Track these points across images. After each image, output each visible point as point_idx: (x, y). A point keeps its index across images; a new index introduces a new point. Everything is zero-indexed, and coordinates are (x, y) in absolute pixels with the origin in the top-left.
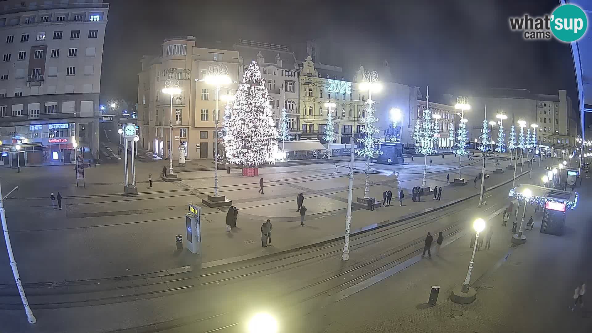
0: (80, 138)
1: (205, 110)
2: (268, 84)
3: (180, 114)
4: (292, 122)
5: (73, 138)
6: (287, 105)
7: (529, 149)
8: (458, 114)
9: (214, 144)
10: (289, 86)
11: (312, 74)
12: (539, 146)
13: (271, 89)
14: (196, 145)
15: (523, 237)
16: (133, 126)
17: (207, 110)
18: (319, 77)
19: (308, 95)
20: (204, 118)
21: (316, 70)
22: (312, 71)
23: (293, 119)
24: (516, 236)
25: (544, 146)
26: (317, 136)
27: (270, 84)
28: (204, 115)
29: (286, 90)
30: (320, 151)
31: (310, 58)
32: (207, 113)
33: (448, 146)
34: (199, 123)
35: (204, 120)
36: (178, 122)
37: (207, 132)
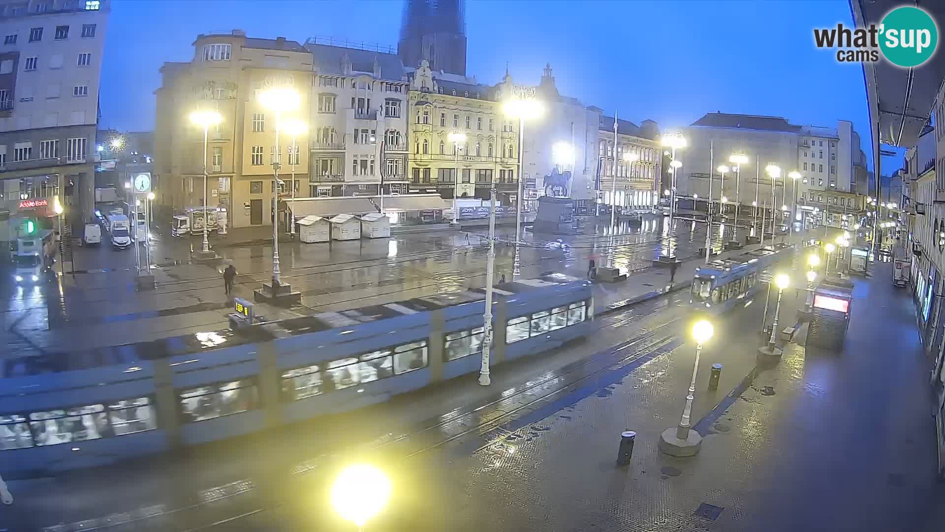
0: (67, 197)
1: (258, 147)
2: (358, 104)
3: (219, 155)
4: (396, 166)
5: (57, 198)
6: (388, 137)
7: (785, 211)
8: (666, 153)
9: (273, 202)
10: (391, 108)
11: (428, 88)
12: (803, 207)
13: (363, 112)
14: (244, 204)
15: (777, 352)
16: (148, 175)
17: (261, 148)
18: (439, 93)
19: (421, 121)
20: (257, 160)
21: (435, 82)
22: (430, 84)
23: (396, 159)
24: (764, 350)
25: (812, 208)
26: (435, 187)
27: (362, 105)
28: (257, 155)
29: (387, 113)
30: (441, 211)
31: (425, 64)
32: (261, 152)
33: (648, 204)
34: (249, 169)
35: (257, 164)
36: (217, 168)
37: (262, 182)
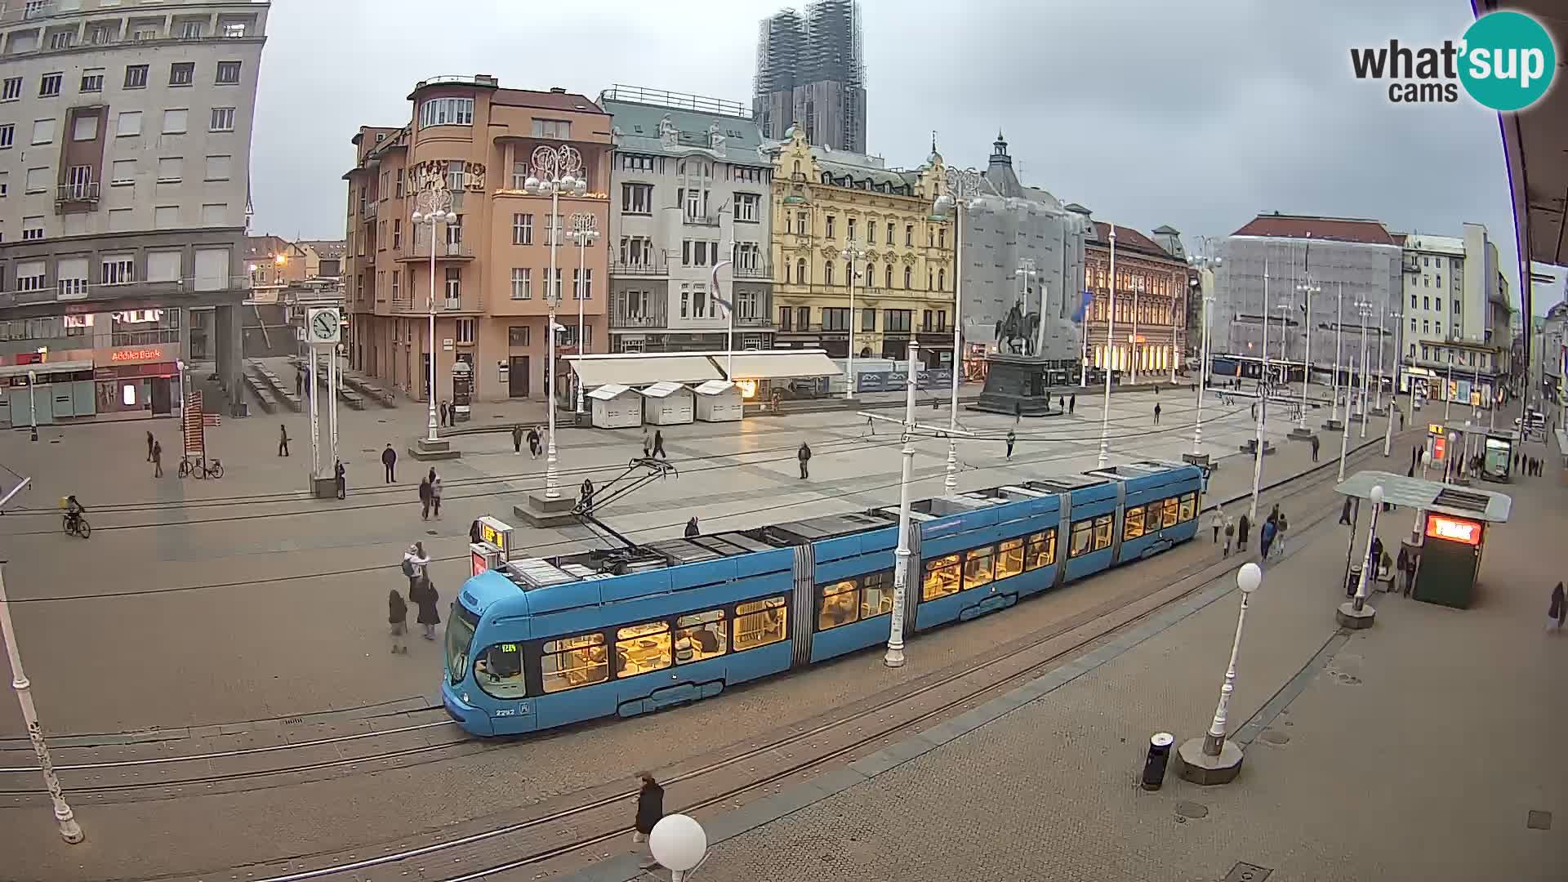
0: (195, 347)
1: (522, 270)
2: (689, 201)
3: (456, 282)
4: (753, 303)
6: (739, 255)
9: (547, 361)
10: (744, 208)
11: (805, 175)
12: (1411, 370)
13: (697, 214)
14: (499, 363)
15: (1368, 611)
17: (527, 270)
18: (823, 182)
19: (794, 229)
20: (521, 290)
21: (815, 164)
22: (807, 168)
23: (753, 292)
24: (1347, 608)
25: (1424, 372)
26: (817, 339)
27: (695, 202)
28: (521, 283)
29: (737, 216)
30: (827, 378)
32: (527, 277)
33: (1165, 367)
34: (506, 306)
35: (521, 296)
36: (452, 303)
37: (528, 327)
